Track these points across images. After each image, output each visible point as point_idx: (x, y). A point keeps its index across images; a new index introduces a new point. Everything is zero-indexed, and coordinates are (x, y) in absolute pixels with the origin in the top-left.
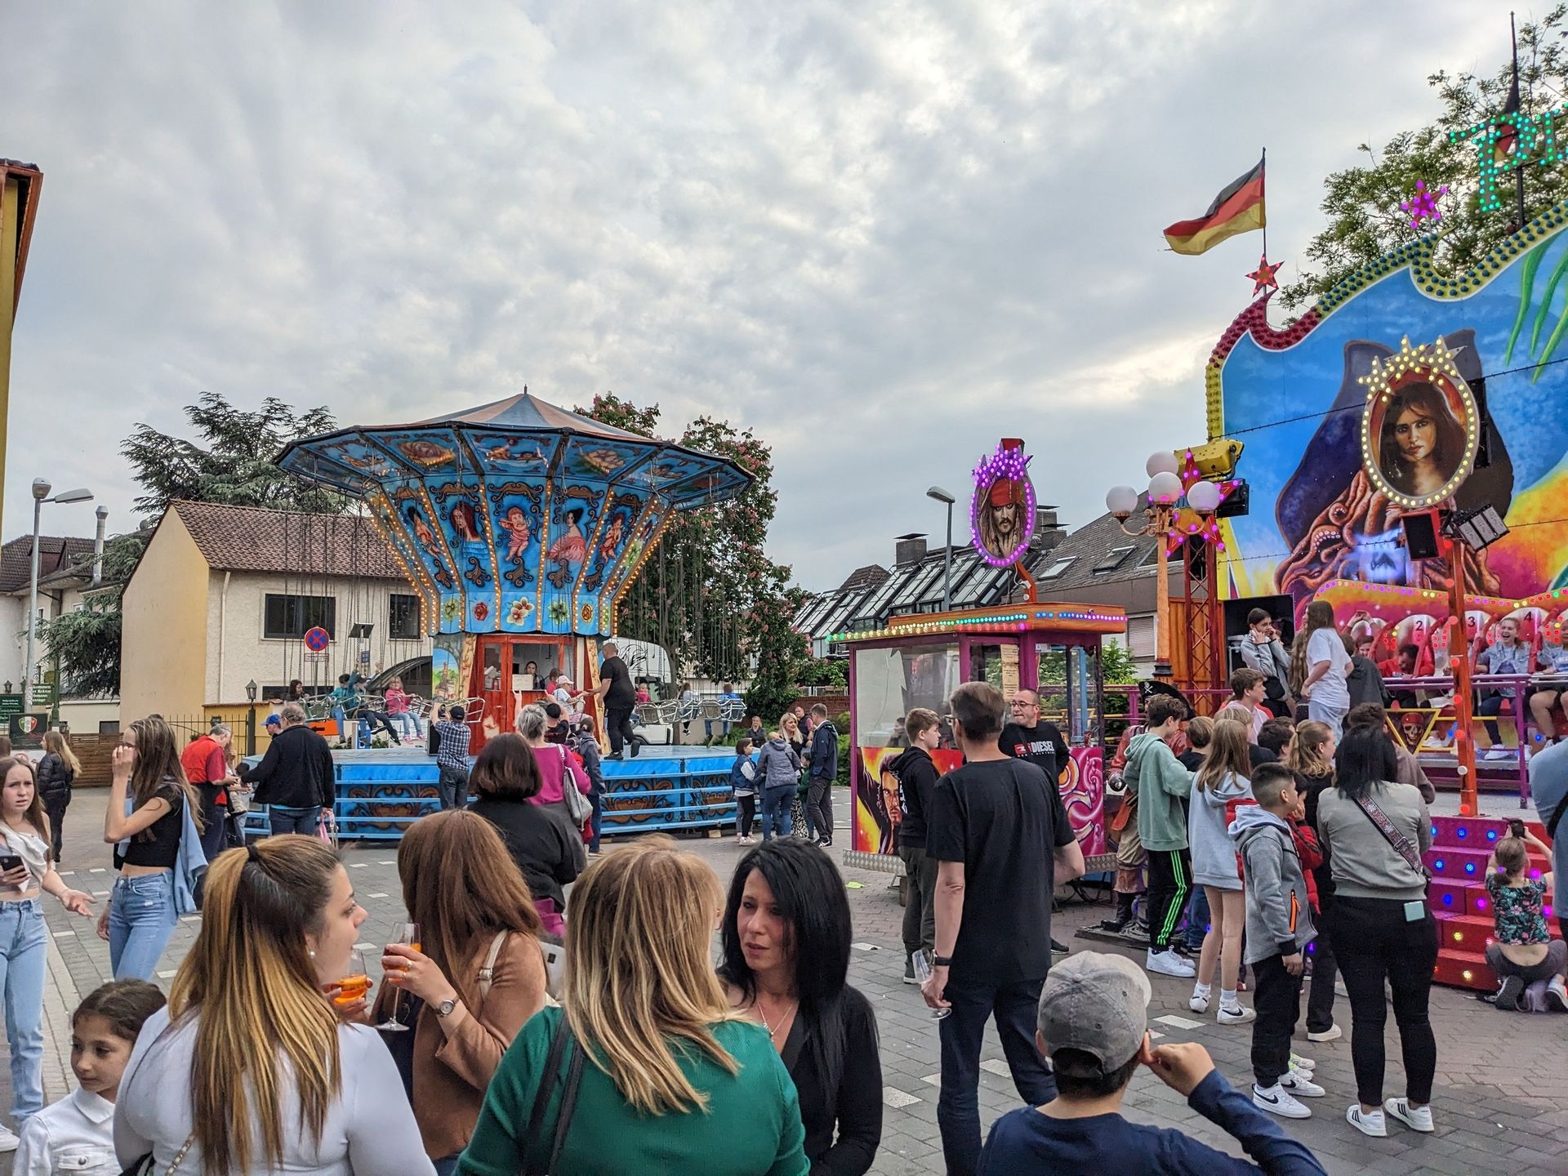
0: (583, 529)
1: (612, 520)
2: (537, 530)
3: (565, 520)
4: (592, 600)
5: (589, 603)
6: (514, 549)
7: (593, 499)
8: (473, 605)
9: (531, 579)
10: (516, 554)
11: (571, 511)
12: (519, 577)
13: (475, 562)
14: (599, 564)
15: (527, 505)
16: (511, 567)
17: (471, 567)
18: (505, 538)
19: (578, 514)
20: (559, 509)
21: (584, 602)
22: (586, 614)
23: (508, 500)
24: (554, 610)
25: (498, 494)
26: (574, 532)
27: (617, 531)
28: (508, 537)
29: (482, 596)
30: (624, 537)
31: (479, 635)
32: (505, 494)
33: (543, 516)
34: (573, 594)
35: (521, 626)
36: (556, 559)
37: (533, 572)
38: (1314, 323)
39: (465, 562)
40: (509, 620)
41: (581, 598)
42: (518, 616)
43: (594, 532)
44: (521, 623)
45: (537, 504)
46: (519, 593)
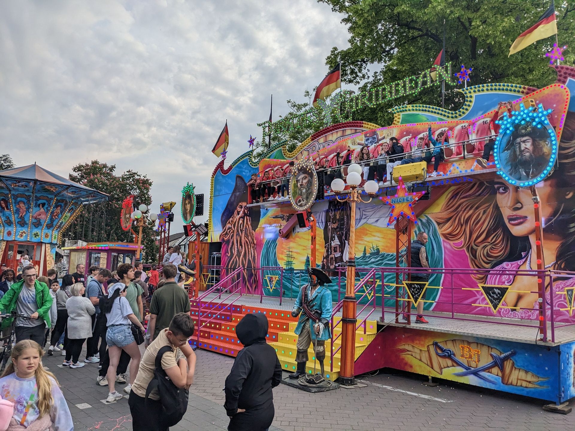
0: (46, 210)
1: (56, 206)
2: (29, 209)
3: (39, 206)
4: (49, 232)
5: (48, 233)
6: (21, 214)
7: (49, 200)
8: (7, 231)
9: (27, 224)
10: (21, 216)
11: (41, 204)
12: (22, 223)
13: (8, 218)
14: (52, 220)
15: (25, 201)
16: (20, 220)
17: (6, 219)
18: (17, 211)
19: (43, 205)
20: (37, 203)
21: (46, 232)
22: (47, 236)
23: (19, 199)
24: (35, 234)
25: (15, 197)
26: (42, 210)
27: (59, 210)
28: (19, 210)
29: (10, 229)
30: (61, 212)
31: (7, 241)
32: (17, 197)
33: (31, 204)
34: (42, 229)
35: (22, 239)
36: (36, 218)
37: (27, 222)
38: (231, 169)
39: (5, 218)
40: (18, 237)
41: (45, 231)
42: (21, 236)
43: (49, 210)
44: (22, 238)
45: (29, 201)
46: (23, 229)
